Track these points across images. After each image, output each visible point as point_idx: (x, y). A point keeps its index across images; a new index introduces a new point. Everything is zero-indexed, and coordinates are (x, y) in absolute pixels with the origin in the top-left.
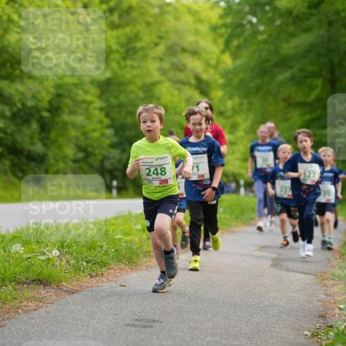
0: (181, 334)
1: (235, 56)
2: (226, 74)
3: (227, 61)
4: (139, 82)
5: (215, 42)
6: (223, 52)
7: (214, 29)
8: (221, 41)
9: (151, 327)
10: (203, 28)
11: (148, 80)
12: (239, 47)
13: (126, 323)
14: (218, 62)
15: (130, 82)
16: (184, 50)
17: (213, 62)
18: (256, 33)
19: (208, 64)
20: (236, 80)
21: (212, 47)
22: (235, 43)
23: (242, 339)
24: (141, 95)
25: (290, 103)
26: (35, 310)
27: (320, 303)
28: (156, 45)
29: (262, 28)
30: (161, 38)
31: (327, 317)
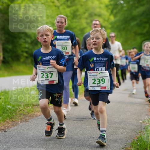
0: (94, 123)
1: (115, 16)
2: (112, 23)
3: (112, 18)
4: (78, 28)
5: (107, 11)
6: (110, 15)
7: (107, 6)
8: (110, 11)
9: (83, 121)
10: (103, 6)
11: (82, 27)
12: (116, 13)
13: (73, 120)
14: (109, 19)
15: (75, 28)
16: (95, 15)
17: (107, 19)
18: (122, 7)
19: (104, 20)
20: (115, 26)
21: (106, 13)
22: (115, 11)
23: (116, 125)
24: (79, 32)
25: (136, 34)
26: (40, 115)
27: (147, 110)
28: (85, 13)
29: (125, 5)
30: (86, 10)
31: (149, 115)
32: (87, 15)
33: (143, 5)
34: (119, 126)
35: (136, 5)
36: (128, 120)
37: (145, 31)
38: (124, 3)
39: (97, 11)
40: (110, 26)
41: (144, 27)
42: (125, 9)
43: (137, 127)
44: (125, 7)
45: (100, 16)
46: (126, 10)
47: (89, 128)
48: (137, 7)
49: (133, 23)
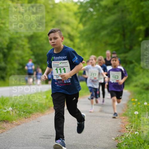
1: (84, 25)
2: (80, 32)
3: (81, 27)
5: (76, 19)
6: (79, 23)
7: (75, 14)
8: (78, 19)
9: (50, 138)
10: (71, 13)
12: (86, 22)
13: (40, 137)
14: (77, 27)
16: (63, 23)
17: (75, 27)
18: (92, 15)
19: (73, 28)
20: (85, 35)
21: (74, 21)
22: (84, 19)
23: (87, 142)
25: (106, 44)
26: (2, 133)
27: (119, 126)
28: (51, 21)
29: (95, 13)
30: (53, 18)
31: (121, 131)
32: (54, 22)
33: (114, 14)
34: (90, 144)
35: (107, 13)
36: (100, 137)
37: (116, 41)
38: (94, 11)
39: (65, 18)
41: (115, 38)
42: (95, 17)
43: (109, 144)
44: (95, 15)
45: (68, 24)
46: (96, 19)
48: (107, 16)
49: (104, 33)
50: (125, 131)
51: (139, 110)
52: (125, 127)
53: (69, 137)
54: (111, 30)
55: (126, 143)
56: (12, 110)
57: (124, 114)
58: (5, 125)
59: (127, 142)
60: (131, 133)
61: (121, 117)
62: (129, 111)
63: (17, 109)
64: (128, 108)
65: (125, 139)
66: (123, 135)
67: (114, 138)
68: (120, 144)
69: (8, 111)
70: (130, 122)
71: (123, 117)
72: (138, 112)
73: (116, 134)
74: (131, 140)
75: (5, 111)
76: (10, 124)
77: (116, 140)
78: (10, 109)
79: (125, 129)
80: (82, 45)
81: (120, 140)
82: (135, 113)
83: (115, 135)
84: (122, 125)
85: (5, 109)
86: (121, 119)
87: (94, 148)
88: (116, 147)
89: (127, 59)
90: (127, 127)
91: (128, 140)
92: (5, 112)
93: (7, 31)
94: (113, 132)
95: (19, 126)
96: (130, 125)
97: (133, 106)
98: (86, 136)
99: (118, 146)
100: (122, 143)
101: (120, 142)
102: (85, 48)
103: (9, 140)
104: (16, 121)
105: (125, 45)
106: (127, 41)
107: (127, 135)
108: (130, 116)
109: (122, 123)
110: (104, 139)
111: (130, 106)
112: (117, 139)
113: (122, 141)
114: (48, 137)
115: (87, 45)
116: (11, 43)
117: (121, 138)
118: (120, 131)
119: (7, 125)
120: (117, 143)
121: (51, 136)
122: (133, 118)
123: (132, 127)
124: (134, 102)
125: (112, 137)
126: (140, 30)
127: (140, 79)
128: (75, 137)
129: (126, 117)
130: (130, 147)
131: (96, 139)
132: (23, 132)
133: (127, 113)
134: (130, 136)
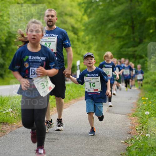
0: (67, 144)
1: (89, 16)
2: (85, 25)
3: (86, 19)
5: (80, 10)
6: (84, 15)
7: (79, 4)
8: (83, 10)
9: (54, 141)
12: (91, 12)
14: (82, 19)
16: (66, 14)
17: (79, 19)
18: (98, 6)
19: (77, 20)
20: (90, 27)
21: (78, 13)
22: (89, 10)
23: (94, 146)
25: (114, 37)
26: (1, 136)
27: (128, 128)
29: (101, 3)
31: (131, 133)
33: (122, 4)
34: (97, 148)
35: (114, 3)
36: (107, 140)
39: (69, 9)
40: (83, 28)
41: (123, 30)
42: (100, 8)
43: (117, 148)
44: (100, 6)
45: (71, 15)
46: (102, 10)
47: (61, 150)
48: (115, 6)
49: (110, 25)
50: (136, 133)
51: (150, 110)
52: (135, 129)
53: (74, 140)
54: (119, 22)
55: (136, 146)
56: (11, 111)
57: (134, 114)
58: (5, 127)
59: (138, 145)
60: (141, 135)
61: (131, 118)
62: (139, 111)
63: (17, 110)
64: (138, 108)
65: (136, 141)
66: (133, 138)
67: (123, 140)
68: (129, 147)
69: (8, 112)
70: (141, 123)
71: (133, 118)
72: (150, 112)
73: (126, 136)
74: (142, 143)
75: (5, 112)
76: (10, 127)
77: (125, 143)
78: (10, 110)
79: (135, 131)
80: (87, 38)
81: (130, 143)
82: (146, 114)
83: (124, 138)
84: (132, 127)
85: (5, 110)
86: (130, 119)
87: (102, 152)
88: (126, 150)
89: (136, 53)
90: (137, 129)
91: (138, 143)
92: (4, 114)
93: (5, 25)
94: (122, 134)
95: (20, 129)
96: (141, 127)
97: (144, 105)
98: (93, 139)
99: (128, 150)
100: (132, 146)
101: (130, 146)
102: (90, 41)
103: (9, 144)
104: (16, 124)
105: (134, 38)
106: (137, 34)
107: (138, 138)
108: (140, 116)
109: (132, 124)
110: (112, 142)
111: (140, 105)
112: (127, 142)
113: (132, 144)
114: (52, 140)
115: (92, 38)
116: (10, 37)
117: (131, 141)
118: (129, 134)
119: (7, 128)
120: (127, 146)
121: (55, 139)
122: (144, 119)
123: (143, 128)
124: (145, 100)
125: (121, 139)
126: (151, 21)
127: (151, 75)
128: (81, 140)
129: (136, 118)
130: (140, 150)
131: (103, 142)
132: (24, 135)
133: (137, 113)
134: (141, 138)
